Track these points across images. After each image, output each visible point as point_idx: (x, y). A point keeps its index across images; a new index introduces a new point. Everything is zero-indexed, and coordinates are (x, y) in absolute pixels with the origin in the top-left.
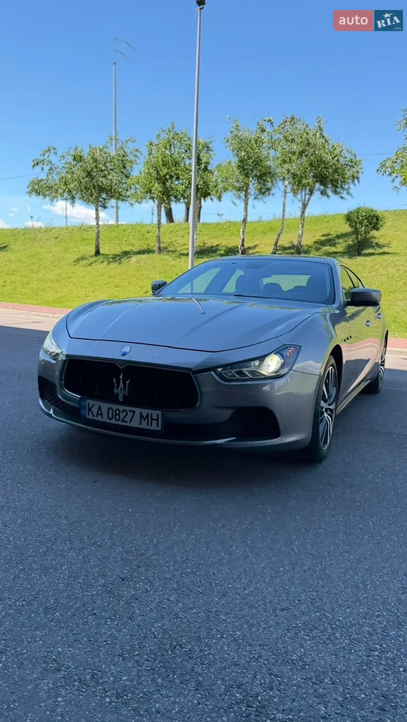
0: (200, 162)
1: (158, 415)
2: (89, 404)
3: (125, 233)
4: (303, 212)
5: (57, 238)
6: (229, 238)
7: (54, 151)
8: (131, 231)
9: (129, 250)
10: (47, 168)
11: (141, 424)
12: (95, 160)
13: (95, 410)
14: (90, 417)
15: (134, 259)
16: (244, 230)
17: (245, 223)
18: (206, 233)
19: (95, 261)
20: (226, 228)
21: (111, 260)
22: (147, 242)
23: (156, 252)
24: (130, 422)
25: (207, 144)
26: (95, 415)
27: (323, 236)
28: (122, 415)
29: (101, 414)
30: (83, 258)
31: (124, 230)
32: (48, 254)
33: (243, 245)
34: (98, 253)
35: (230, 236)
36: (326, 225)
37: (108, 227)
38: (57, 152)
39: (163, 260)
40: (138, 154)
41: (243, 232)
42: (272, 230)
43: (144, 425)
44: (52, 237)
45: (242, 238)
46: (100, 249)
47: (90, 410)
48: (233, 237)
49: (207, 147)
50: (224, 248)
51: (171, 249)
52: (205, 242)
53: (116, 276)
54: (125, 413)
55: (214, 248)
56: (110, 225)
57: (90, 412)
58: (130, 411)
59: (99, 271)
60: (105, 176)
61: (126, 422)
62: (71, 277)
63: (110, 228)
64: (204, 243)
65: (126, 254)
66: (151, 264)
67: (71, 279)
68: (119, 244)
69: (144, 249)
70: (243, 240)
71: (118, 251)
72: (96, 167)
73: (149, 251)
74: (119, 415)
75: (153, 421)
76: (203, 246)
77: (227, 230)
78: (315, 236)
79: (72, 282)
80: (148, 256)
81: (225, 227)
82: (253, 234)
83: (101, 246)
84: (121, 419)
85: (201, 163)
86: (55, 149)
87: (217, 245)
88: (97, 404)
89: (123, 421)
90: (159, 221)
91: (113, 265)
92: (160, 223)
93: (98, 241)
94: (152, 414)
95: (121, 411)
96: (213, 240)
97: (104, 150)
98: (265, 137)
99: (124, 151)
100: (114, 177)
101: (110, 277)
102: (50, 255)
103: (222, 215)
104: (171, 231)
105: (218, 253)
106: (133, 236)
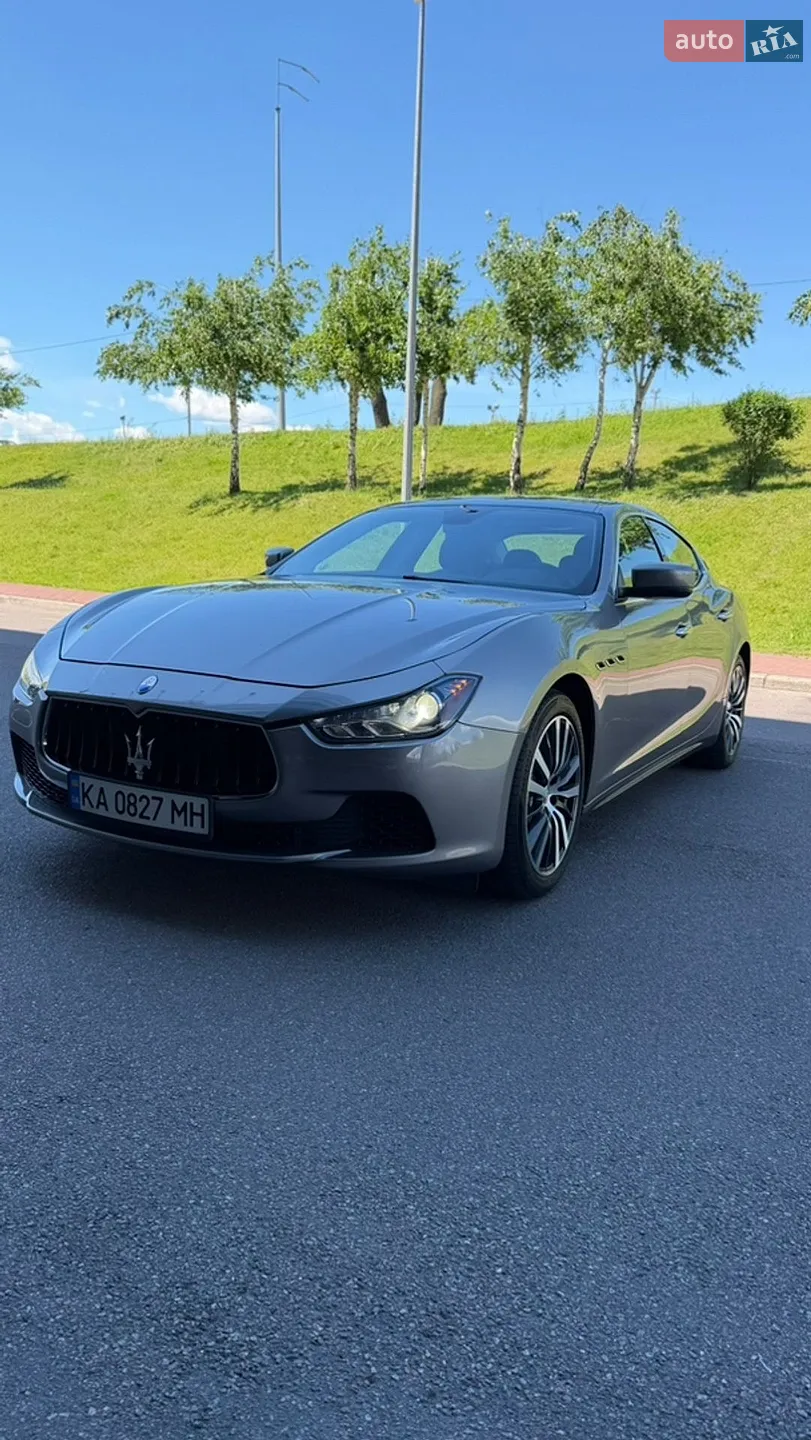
0: (434, 306)
1: (203, 806)
2: (83, 784)
3: (291, 449)
4: (639, 403)
5: (161, 461)
6: (495, 455)
7: (151, 289)
8: (304, 445)
9: (298, 483)
10: (135, 323)
11: (173, 822)
12: (229, 306)
13: (94, 795)
14: (85, 808)
15: (305, 499)
16: (520, 440)
17: (523, 427)
18: (451, 446)
19: (229, 506)
20: (490, 436)
21: (260, 503)
22: (333, 468)
23: (347, 487)
24: (154, 819)
25: (447, 268)
26: (95, 805)
27: (682, 450)
28: (140, 806)
29: (105, 804)
30: (206, 500)
31: (290, 444)
32: (140, 492)
33: (517, 471)
34: (235, 489)
35: (497, 452)
36: (690, 427)
37: (260, 437)
38: (156, 290)
39: (360, 502)
40: (313, 292)
41: (518, 445)
42: (580, 438)
43: (179, 825)
44: (151, 459)
45: (516, 455)
46: (240, 481)
47: (85, 795)
48: (501, 455)
49: (448, 276)
50: (483, 477)
51: (378, 480)
52: (447, 464)
53: (267, 534)
54: (144, 800)
55: (463, 477)
56: (264, 433)
57: (86, 800)
58: (154, 798)
59: (235, 524)
60: (248, 338)
61: (148, 818)
62: (181, 538)
63: (263, 439)
64: (445, 468)
65: (291, 490)
66: (336, 511)
67: (182, 542)
68: (278, 470)
69: (326, 482)
70: (518, 460)
71: (276, 485)
72: (231, 319)
73: (335, 485)
74: (134, 804)
75: (195, 817)
76: (442, 474)
77: (491, 440)
78: (666, 451)
79: (183, 547)
80: (331, 493)
81: (487, 434)
82: (542, 447)
83: (240, 476)
84: (139, 811)
85: (436, 308)
86: (151, 285)
87: (470, 471)
88: (98, 784)
89: (141, 816)
90: (352, 425)
91: (263, 513)
92: (356, 428)
93: (235, 466)
94: (192, 804)
95: (138, 798)
96: (461, 461)
97: (247, 285)
98: (561, 253)
99: (285, 286)
100: (266, 338)
101: (255, 537)
102: (144, 494)
103: (497, 408)
104: (381, 444)
105: (471, 486)
106: (307, 454)
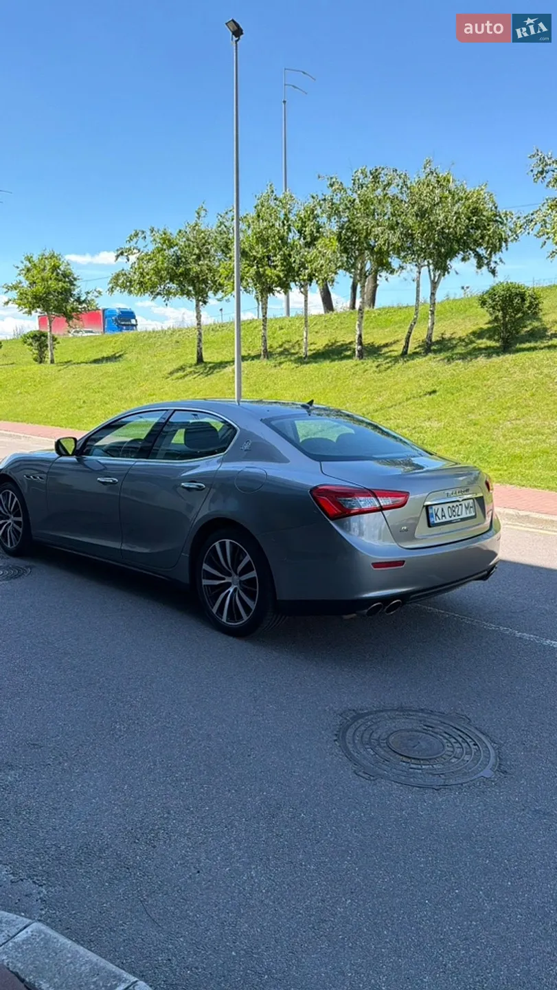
4: (433, 294)
7: (143, 235)
10: (133, 257)
16: (361, 322)
17: (362, 314)
19: (190, 373)
21: (208, 370)
23: (262, 357)
30: (182, 368)
33: (360, 344)
34: (200, 360)
38: (147, 235)
41: (360, 326)
45: (358, 333)
46: (204, 355)
55: (343, 348)
70: (360, 336)
80: (250, 363)
83: (203, 352)
86: (143, 232)
90: (264, 316)
92: (266, 318)
93: (199, 346)
99: (226, 226)
